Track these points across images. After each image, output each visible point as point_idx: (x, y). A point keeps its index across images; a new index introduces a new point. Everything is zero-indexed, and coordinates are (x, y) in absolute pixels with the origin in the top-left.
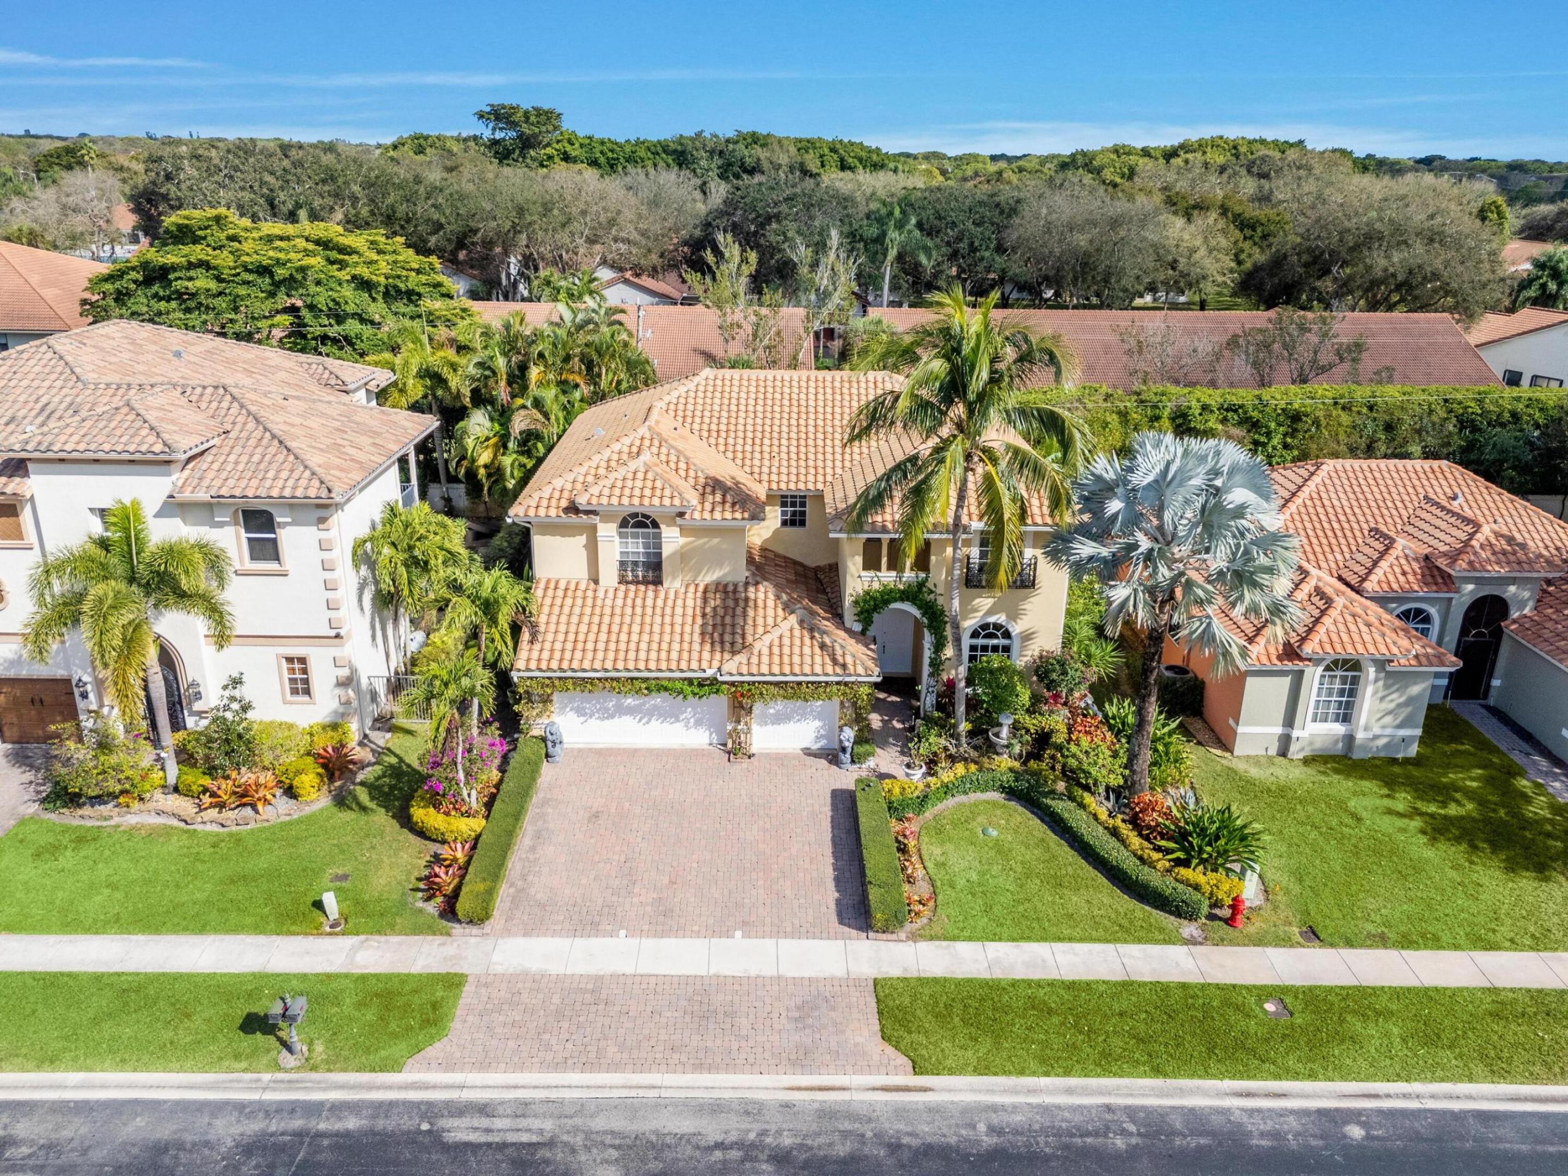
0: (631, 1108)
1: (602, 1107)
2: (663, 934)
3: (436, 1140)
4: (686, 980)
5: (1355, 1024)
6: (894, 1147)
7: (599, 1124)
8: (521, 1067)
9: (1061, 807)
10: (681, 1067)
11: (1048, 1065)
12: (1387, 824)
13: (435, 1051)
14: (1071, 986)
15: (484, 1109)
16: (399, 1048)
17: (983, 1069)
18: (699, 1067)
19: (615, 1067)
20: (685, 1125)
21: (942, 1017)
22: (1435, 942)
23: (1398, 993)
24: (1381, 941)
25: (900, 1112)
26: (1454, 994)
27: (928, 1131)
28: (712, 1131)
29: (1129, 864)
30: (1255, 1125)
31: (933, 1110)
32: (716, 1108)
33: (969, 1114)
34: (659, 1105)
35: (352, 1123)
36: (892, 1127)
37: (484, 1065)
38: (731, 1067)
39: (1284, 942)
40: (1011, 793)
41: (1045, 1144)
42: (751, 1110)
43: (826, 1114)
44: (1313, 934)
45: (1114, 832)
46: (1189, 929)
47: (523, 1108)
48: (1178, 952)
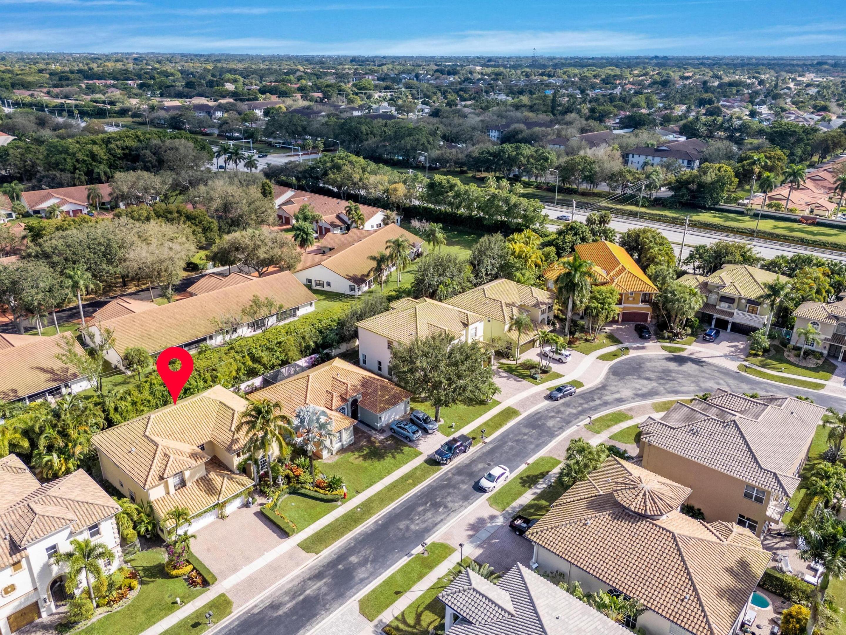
0: (280, 589)
1: (275, 592)
2: (251, 562)
3: (254, 615)
4: (265, 566)
5: (372, 505)
6: (324, 566)
7: (277, 594)
8: (253, 597)
9: (302, 491)
10: (280, 579)
11: (335, 540)
12: (357, 462)
13: (234, 606)
14: (329, 525)
15: (256, 606)
16: (228, 610)
17: (326, 547)
18: (283, 577)
19: (269, 586)
20: (290, 585)
21: (313, 543)
22: (375, 483)
23: (374, 496)
24: (367, 487)
25: (320, 561)
26: (381, 491)
27: (326, 561)
28: (296, 583)
29: (323, 496)
30: (368, 530)
31: (324, 558)
32: (292, 580)
33: (330, 555)
34: (283, 586)
35: (236, 623)
36: (320, 564)
37: (247, 601)
38: (288, 573)
39: (354, 496)
40: (290, 493)
41: (343, 552)
42: (298, 576)
43: (310, 569)
44: (358, 492)
45: (316, 491)
46: (339, 503)
47: (262, 601)
48: (340, 508)
